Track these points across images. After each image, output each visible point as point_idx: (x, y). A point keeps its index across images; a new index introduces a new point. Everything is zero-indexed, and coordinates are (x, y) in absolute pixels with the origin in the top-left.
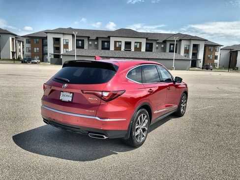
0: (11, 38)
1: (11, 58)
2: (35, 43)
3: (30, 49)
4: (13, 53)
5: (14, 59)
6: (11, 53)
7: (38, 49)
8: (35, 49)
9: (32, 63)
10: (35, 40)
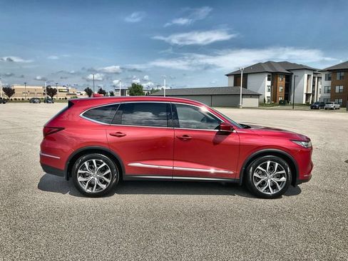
0: (306, 76)
1: (304, 103)
2: (338, 78)
3: (330, 88)
4: (308, 95)
5: (307, 104)
6: (305, 96)
7: (342, 87)
8: (337, 88)
9: (326, 109)
10: (338, 74)
